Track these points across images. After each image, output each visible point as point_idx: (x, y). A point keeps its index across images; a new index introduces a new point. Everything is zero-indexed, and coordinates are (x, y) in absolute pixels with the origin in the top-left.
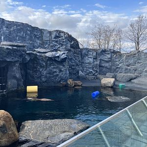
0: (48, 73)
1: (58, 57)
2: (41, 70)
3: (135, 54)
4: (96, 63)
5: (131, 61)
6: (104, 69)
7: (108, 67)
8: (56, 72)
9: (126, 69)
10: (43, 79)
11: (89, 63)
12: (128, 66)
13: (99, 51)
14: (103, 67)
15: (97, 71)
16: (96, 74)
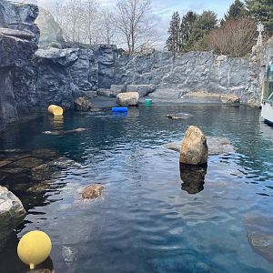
0: (40, 89)
1: (64, 58)
2: (28, 83)
3: (149, 55)
4: (93, 68)
5: (144, 66)
6: (105, 79)
7: (111, 75)
8: (53, 86)
9: (138, 78)
10: (33, 100)
11: (84, 69)
12: (140, 72)
13: (96, 49)
14: (103, 75)
15: (95, 83)
16: (94, 88)
